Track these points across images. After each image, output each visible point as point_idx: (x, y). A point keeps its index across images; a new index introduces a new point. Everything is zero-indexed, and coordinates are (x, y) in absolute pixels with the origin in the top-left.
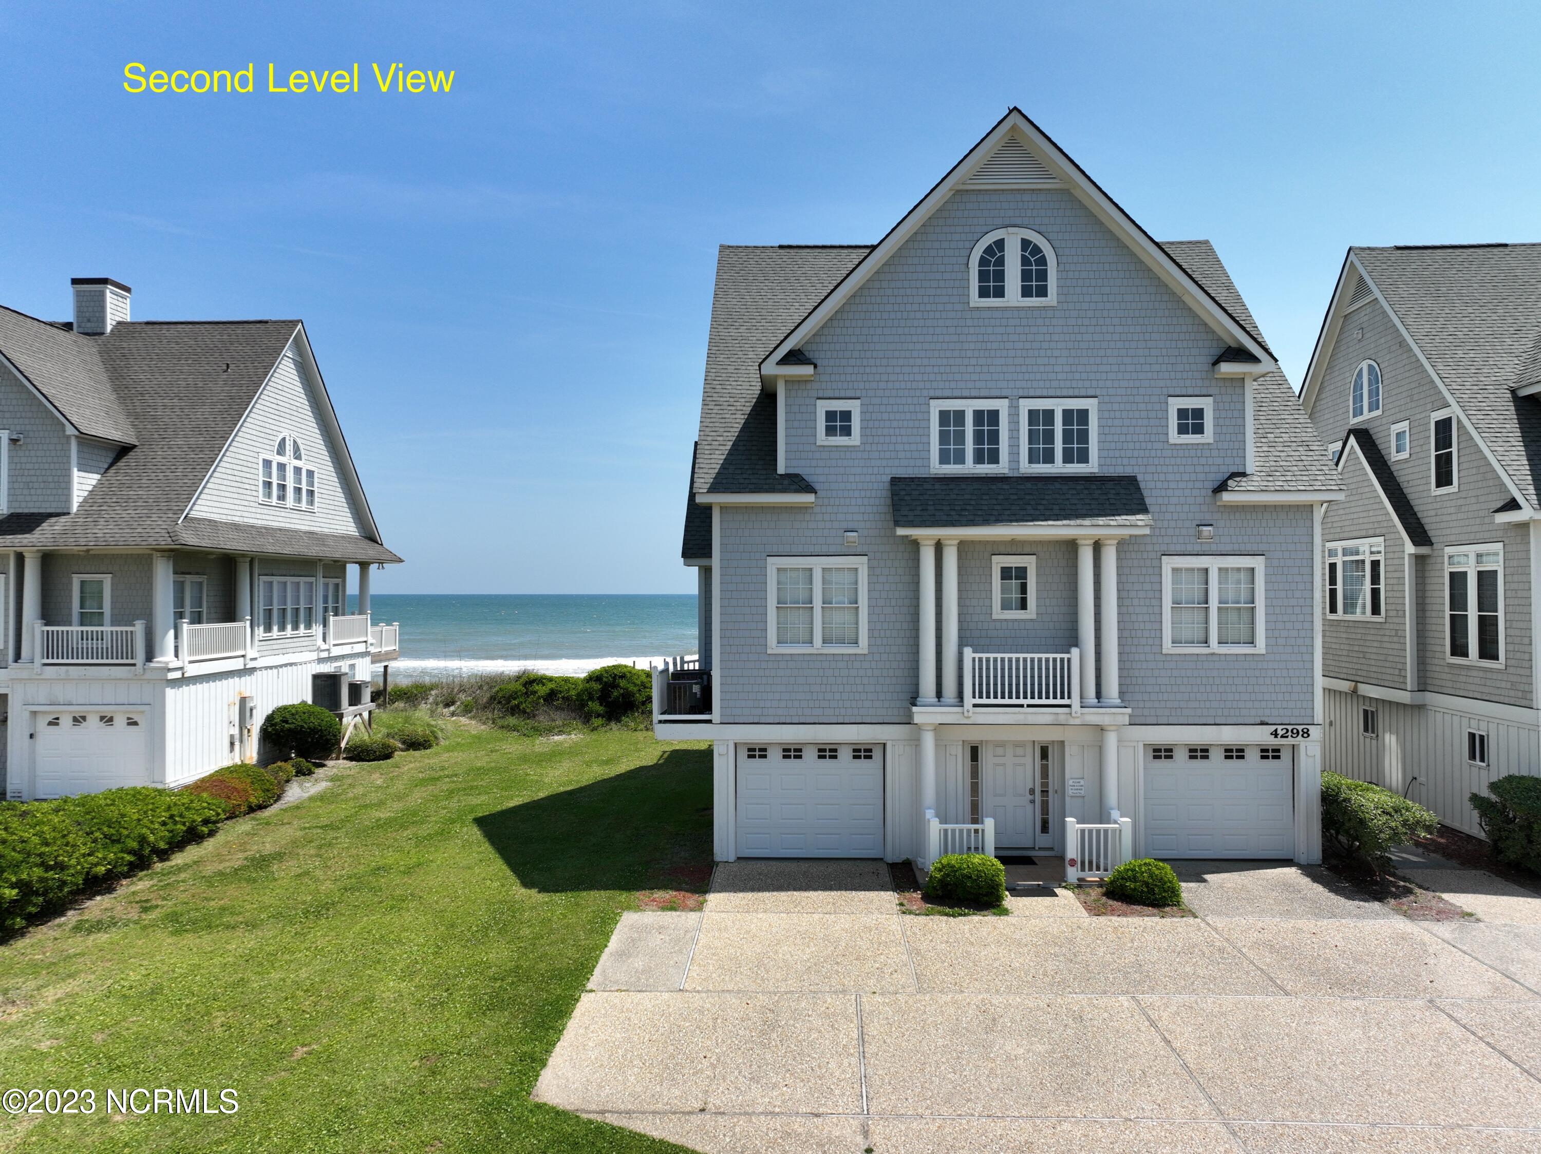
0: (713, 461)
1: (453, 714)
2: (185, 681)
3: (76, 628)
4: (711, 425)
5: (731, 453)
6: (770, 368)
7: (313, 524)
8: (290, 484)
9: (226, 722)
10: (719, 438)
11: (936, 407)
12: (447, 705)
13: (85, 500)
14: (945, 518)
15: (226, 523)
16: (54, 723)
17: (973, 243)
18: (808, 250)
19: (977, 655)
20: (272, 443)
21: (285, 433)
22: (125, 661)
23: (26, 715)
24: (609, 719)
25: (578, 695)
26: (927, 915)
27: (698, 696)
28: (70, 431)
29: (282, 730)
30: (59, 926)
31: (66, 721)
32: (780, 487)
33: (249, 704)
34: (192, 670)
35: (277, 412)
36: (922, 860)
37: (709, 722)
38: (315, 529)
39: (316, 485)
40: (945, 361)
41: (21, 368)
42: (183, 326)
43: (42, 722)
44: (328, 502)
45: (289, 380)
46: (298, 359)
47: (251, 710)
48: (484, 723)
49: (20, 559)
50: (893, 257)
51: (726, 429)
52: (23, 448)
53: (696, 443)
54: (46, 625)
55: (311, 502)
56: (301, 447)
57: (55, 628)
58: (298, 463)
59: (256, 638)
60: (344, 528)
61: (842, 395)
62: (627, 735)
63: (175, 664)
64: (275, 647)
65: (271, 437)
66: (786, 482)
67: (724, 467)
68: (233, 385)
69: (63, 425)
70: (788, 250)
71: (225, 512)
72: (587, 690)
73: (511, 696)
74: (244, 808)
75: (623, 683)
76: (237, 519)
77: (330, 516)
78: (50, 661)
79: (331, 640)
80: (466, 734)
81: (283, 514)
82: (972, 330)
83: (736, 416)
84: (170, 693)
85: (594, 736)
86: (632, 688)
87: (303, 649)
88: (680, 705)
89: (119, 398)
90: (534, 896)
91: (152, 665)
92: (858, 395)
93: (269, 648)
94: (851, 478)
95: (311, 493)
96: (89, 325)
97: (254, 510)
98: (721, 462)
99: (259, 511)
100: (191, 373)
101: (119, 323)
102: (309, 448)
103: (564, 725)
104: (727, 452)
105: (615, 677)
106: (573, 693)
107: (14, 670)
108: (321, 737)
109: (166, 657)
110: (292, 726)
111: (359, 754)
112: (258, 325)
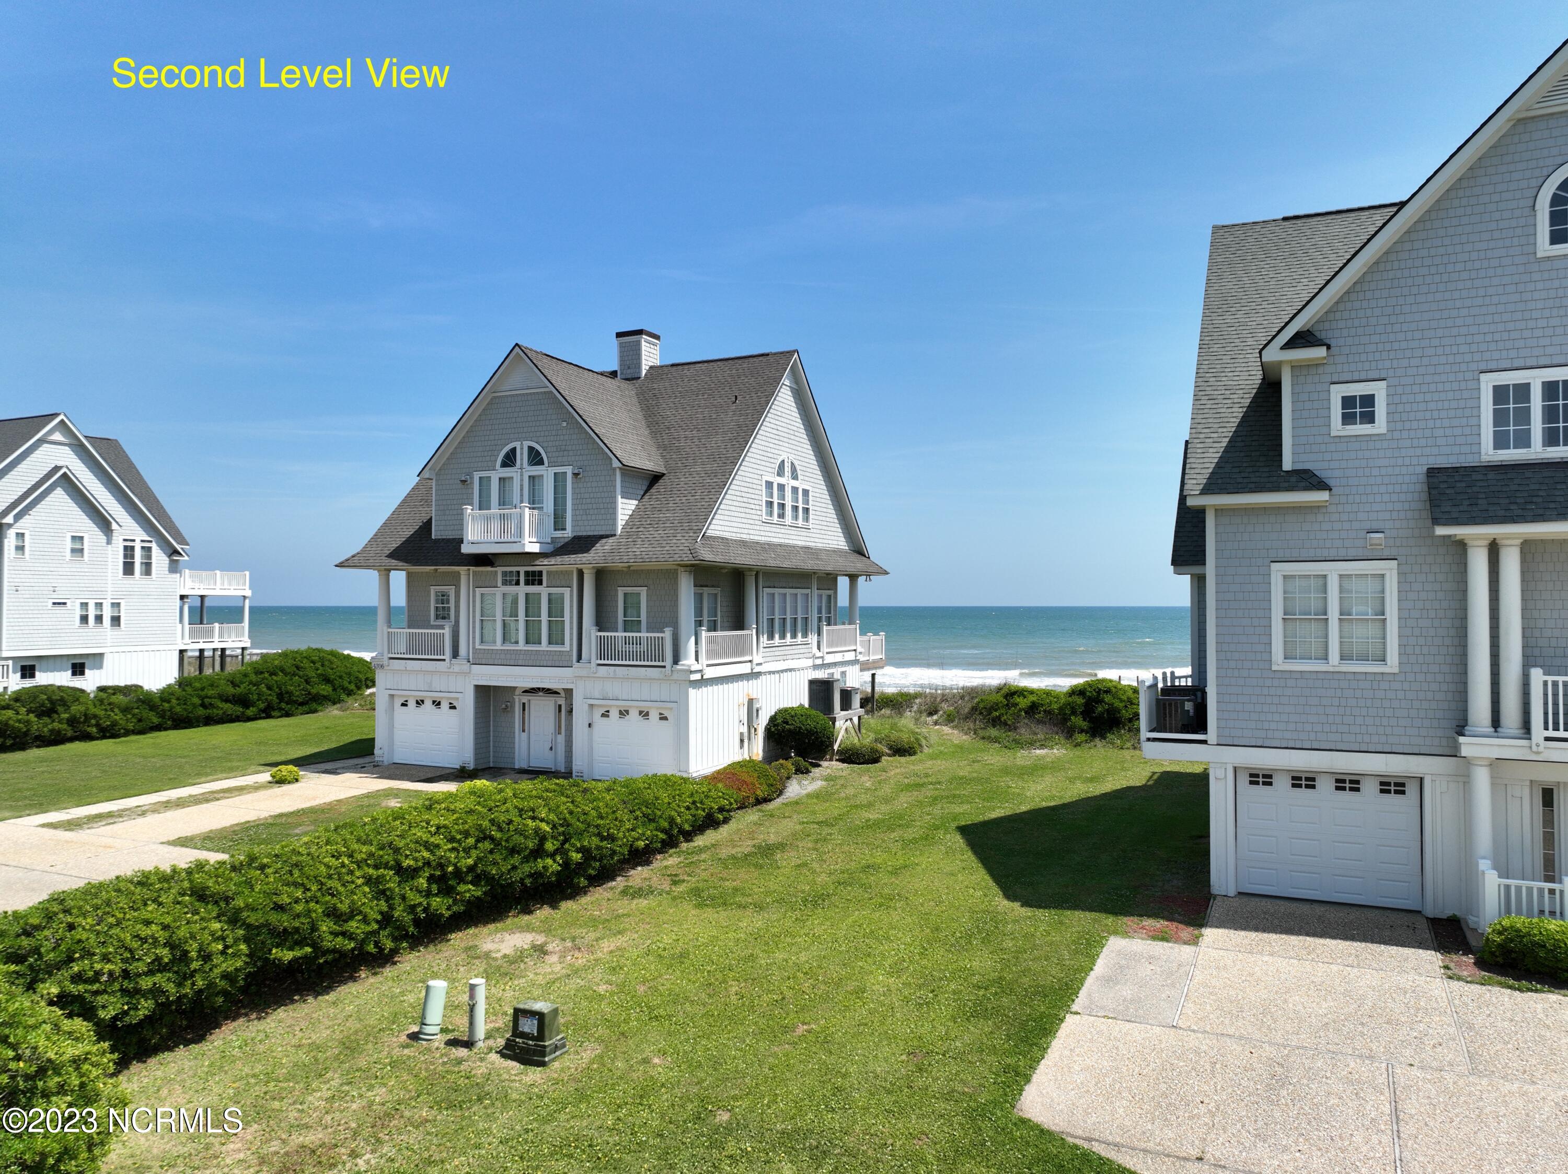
0: (1206, 460)
1: (936, 723)
2: (704, 682)
3: (621, 634)
4: (1204, 421)
5: (1227, 450)
6: (1273, 354)
7: (808, 539)
8: (789, 503)
9: (737, 721)
10: (1213, 435)
11: (1488, 383)
12: (931, 714)
13: (627, 523)
14: (1502, 513)
15: (735, 541)
16: (605, 715)
17: (1541, 180)
18: (1319, 218)
19: (1550, 679)
20: (773, 466)
21: (784, 456)
22: (657, 663)
23: (586, 707)
24: (1094, 736)
25: (1061, 709)
26: (1482, 984)
27: (1191, 714)
28: (616, 464)
29: (783, 731)
30: (611, 889)
31: (614, 714)
32: (1286, 485)
33: (756, 706)
34: (710, 673)
35: (777, 437)
36: (1475, 919)
37: (1204, 742)
38: (810, 544)
39: (811, 503)
40: (1501, 327)
41: (580, 413)
42: (700, 365)
43: (598, 713)
44: (821, 518)
45: (787, 406)
46: (795, 386)
47: (757, 711)
48: (966, 734)
49: (581, 573)
50: (1428, 211)
51: (1222, 425)
52: (583, 480)
53: (1187, 442)
54: (599, 631)
55: (807, 519)
56: (798, 468)
57: (606, 634)
58: (795, 483)
59: (761, 645)
60: (835, 543)
61: (1363, 377)
62: (1113, 753)
63: (696, 667)
64: (777, 653)
65: (772, 460)
66: (1293, 479)
67: (1218, 466)
68: (741, 415)
69: (611, 459)
70: (1294, 222)
71: (735, 530)
72: (1069, 704)
73: (992, 707)
74: (752, 800)
75: (1108, 698)
76: (744, 536)
77: (823, 532)
78: (602, 662)
79: (825, 649)
80: (949, 743)
81: (783, 531)
82: (1540, 286)
83: (1233, 410)
84: (692, 692)
85: (1078, 752)
86: (1117, 704)
87: (801, 656)
88: (1170, 724)
89: (651, 433)
90: (1016, 909)
91: (678, 667)
92: (1382, 376)
93: (772, 654)
94: (1375, 472)
95: (806, 511)
96: (629, 371)
97: (758, 528)
98: (1216, 460)
99: (762, 528)
100: (707, 407)
101: (651, 367)
102: (804, 469)
103: (1046, 739)
104: (1222, 450)
105: (1099, 691)
106: (1055, 706)
107: (577, 669)
108: (817, 738)
109: (688, 661)
110: (792, 727)
111: (850, 756)
112: (761, 358)
